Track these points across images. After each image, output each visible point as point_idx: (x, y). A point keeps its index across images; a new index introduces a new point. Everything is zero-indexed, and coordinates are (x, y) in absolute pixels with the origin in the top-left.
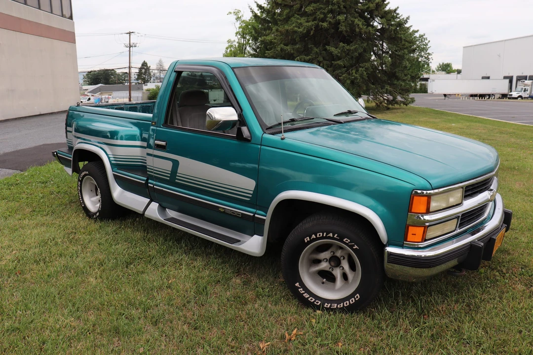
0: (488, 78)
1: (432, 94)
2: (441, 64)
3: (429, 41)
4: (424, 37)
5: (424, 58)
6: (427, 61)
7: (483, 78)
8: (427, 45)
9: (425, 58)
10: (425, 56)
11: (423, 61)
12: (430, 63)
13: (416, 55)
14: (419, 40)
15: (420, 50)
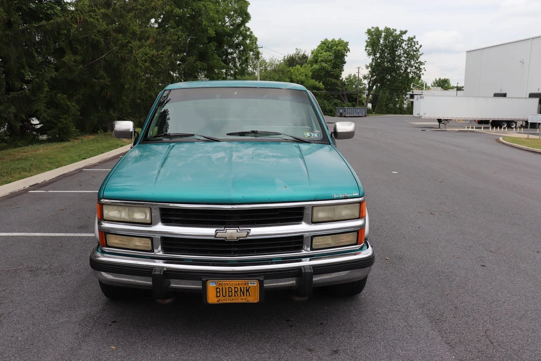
0: (504, 95)
2: (438, 79)
3: (421, 46)
4: (414, 40)
5: (414, 68)
6: (418, 72)
7: (496, 95)
8: (418, 50)
9: (416, 68)
10: (415, 66)
11: (413, 72)
12: (422, 76)
13: (403, 64)
14: (408, 44)
15: (409, 58)
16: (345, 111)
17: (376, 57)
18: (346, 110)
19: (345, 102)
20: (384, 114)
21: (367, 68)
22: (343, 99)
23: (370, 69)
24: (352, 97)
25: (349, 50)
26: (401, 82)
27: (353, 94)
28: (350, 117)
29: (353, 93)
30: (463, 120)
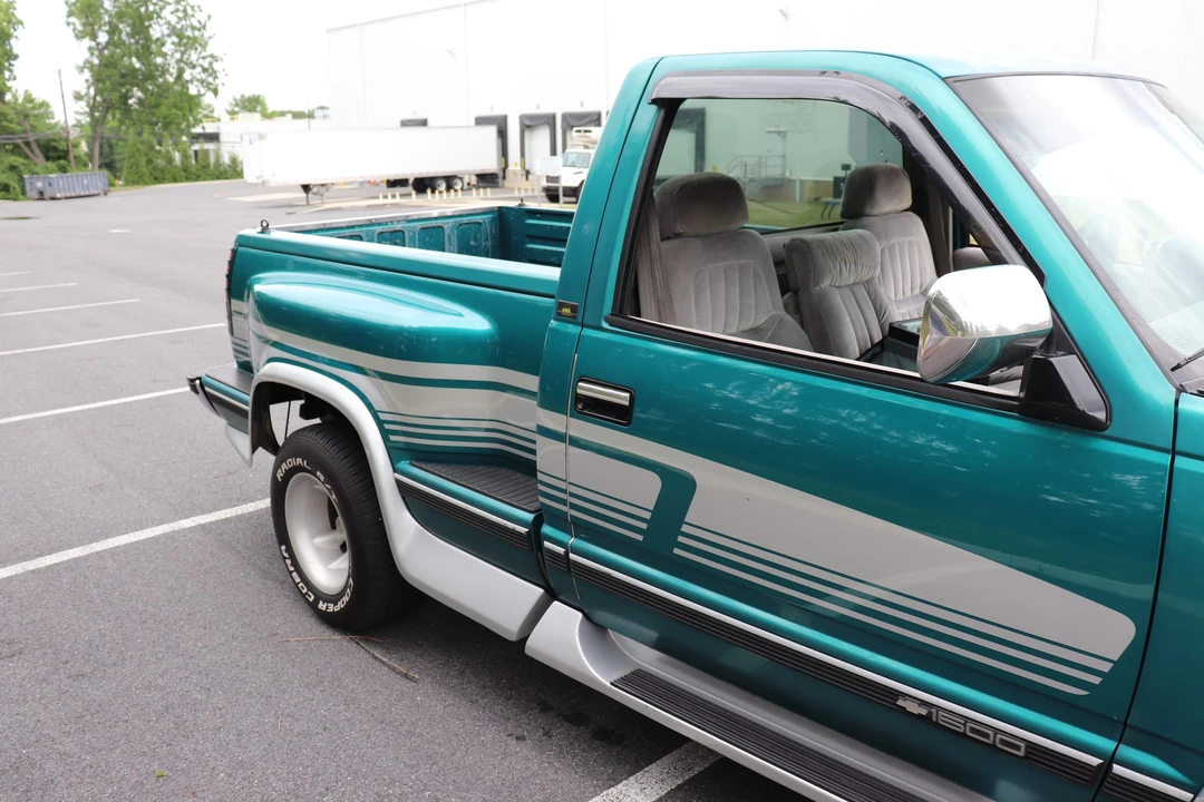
0: (424, 123)
1: (263, 186)
2: (238, 97)
3: (209, 17)
5: (199, 69)
6: (211, 80)
7: (405, 124)
8: (204, 27)
9: (205, 70)
10: (201, 66)
11: (198, 80)
12: (220, 88)
13: (172, 62)
14: (177, 11)
15: (185, 45)
16: (50, 184)
17: (98, 44)
18: (55, 183)
19: (36, 160)
20: (146, 183)
21: (81, 70)
22: (29, 153)
23: (87, 74)
24: (55, 149)
25: (21, 23)
26: (175, 105)
27: (55, 141)
28: (67, 198)
29: (57, 137)
30: (345, 184)
